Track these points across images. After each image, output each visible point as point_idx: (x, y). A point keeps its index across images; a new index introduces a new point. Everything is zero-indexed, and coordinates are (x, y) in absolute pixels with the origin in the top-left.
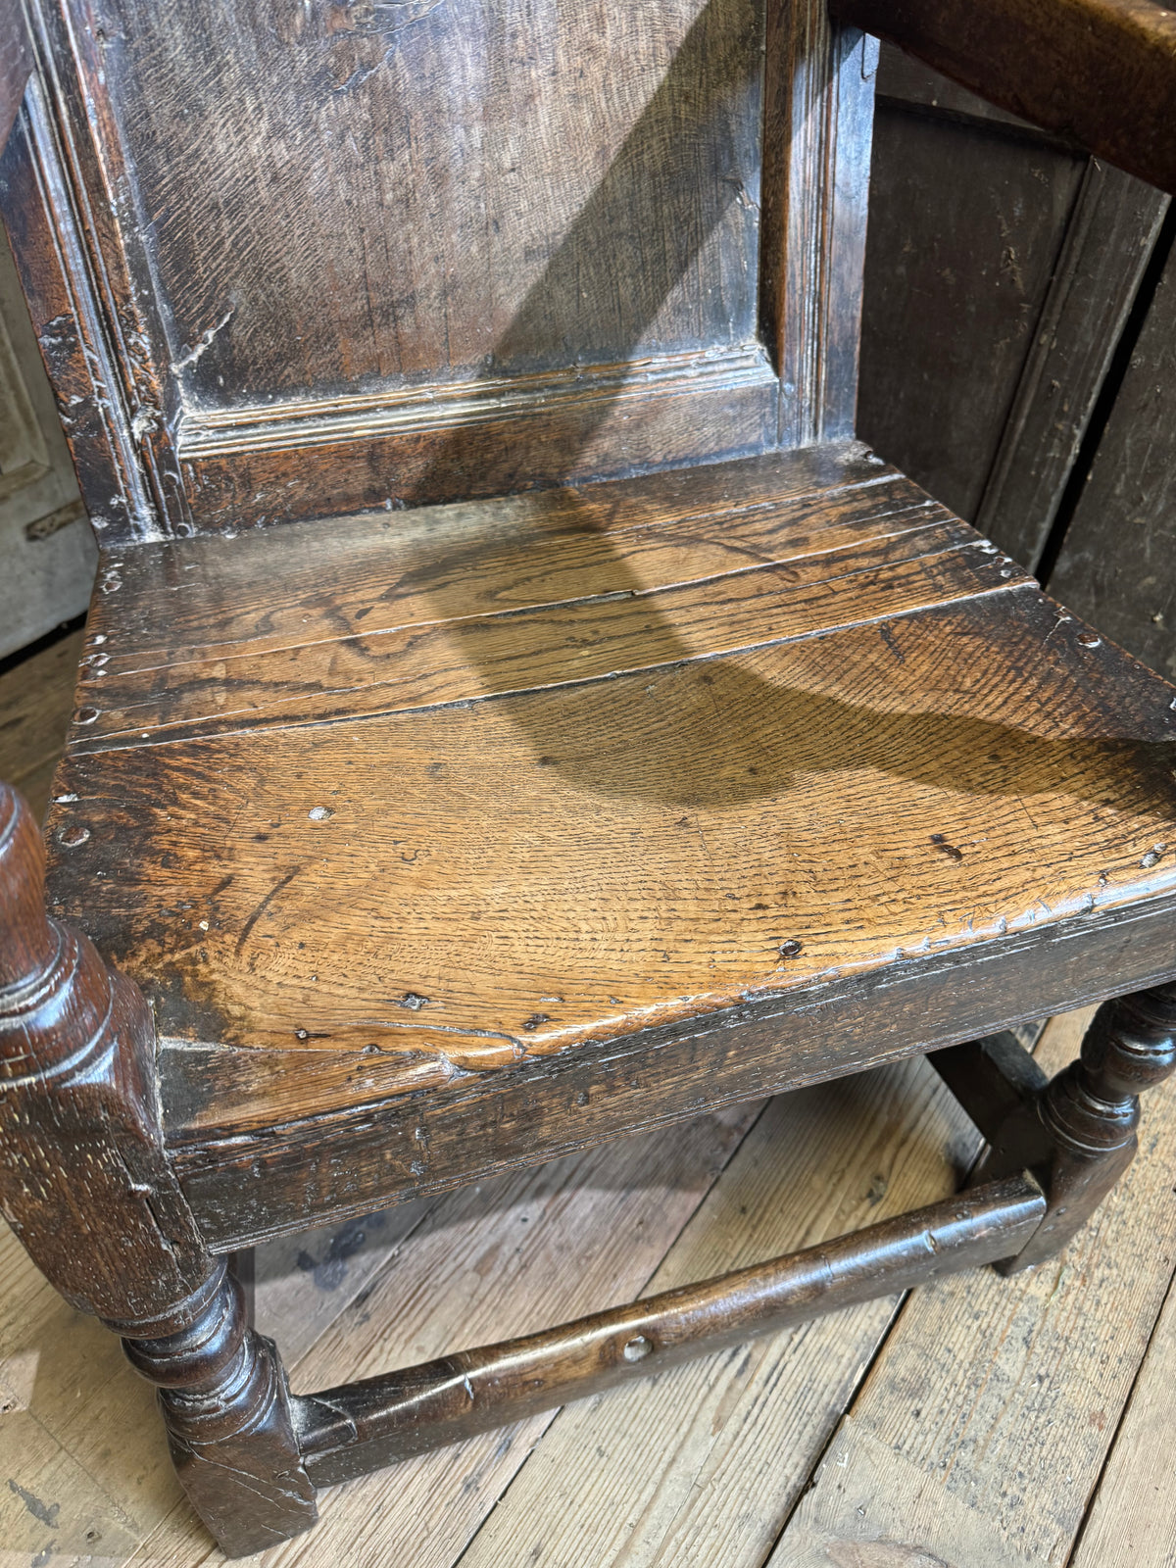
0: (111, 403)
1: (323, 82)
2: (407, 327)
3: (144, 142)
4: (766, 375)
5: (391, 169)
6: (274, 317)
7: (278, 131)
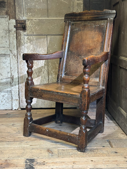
0: (60, 74)
1: (76, 60)
2: (77, 74)
3: (66, 62)
4: (98, 81)
5: (78, 65)
6: (70, 71)
7: (73, 62)
